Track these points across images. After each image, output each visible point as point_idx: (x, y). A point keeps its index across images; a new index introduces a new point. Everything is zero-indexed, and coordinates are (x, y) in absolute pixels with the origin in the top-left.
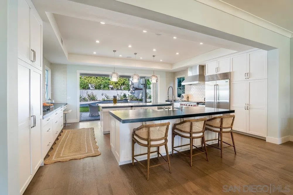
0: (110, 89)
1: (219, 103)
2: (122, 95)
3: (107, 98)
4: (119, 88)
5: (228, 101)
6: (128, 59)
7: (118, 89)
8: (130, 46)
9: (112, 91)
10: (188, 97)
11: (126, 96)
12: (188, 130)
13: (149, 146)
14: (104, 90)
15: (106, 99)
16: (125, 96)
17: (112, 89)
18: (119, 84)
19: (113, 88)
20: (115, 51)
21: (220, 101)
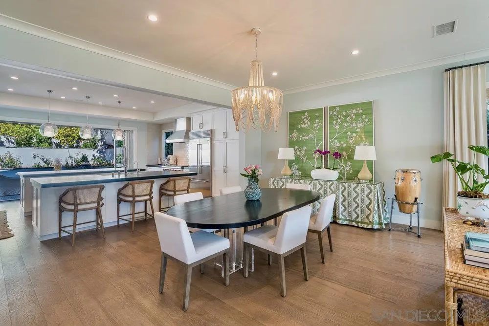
0: (54, 145)
1: (202, 166)
2: (80, 157)
3: (45, 162)
4: (75, 145)
5: (209, 164)
6: (78, 103)
7: (72, 147)
8: (75, 89)
9: (59, 150)
10: (176, 160)
11: (87, 159)
12: (130, 193)
13: (76, 209)
14: (38, 147)
15: (42, 164)
16: (84, 158)
17: (58, 145)
18: (74, 138)
19: (60, 143)
20: (50, 91)
21: (203, 164)
